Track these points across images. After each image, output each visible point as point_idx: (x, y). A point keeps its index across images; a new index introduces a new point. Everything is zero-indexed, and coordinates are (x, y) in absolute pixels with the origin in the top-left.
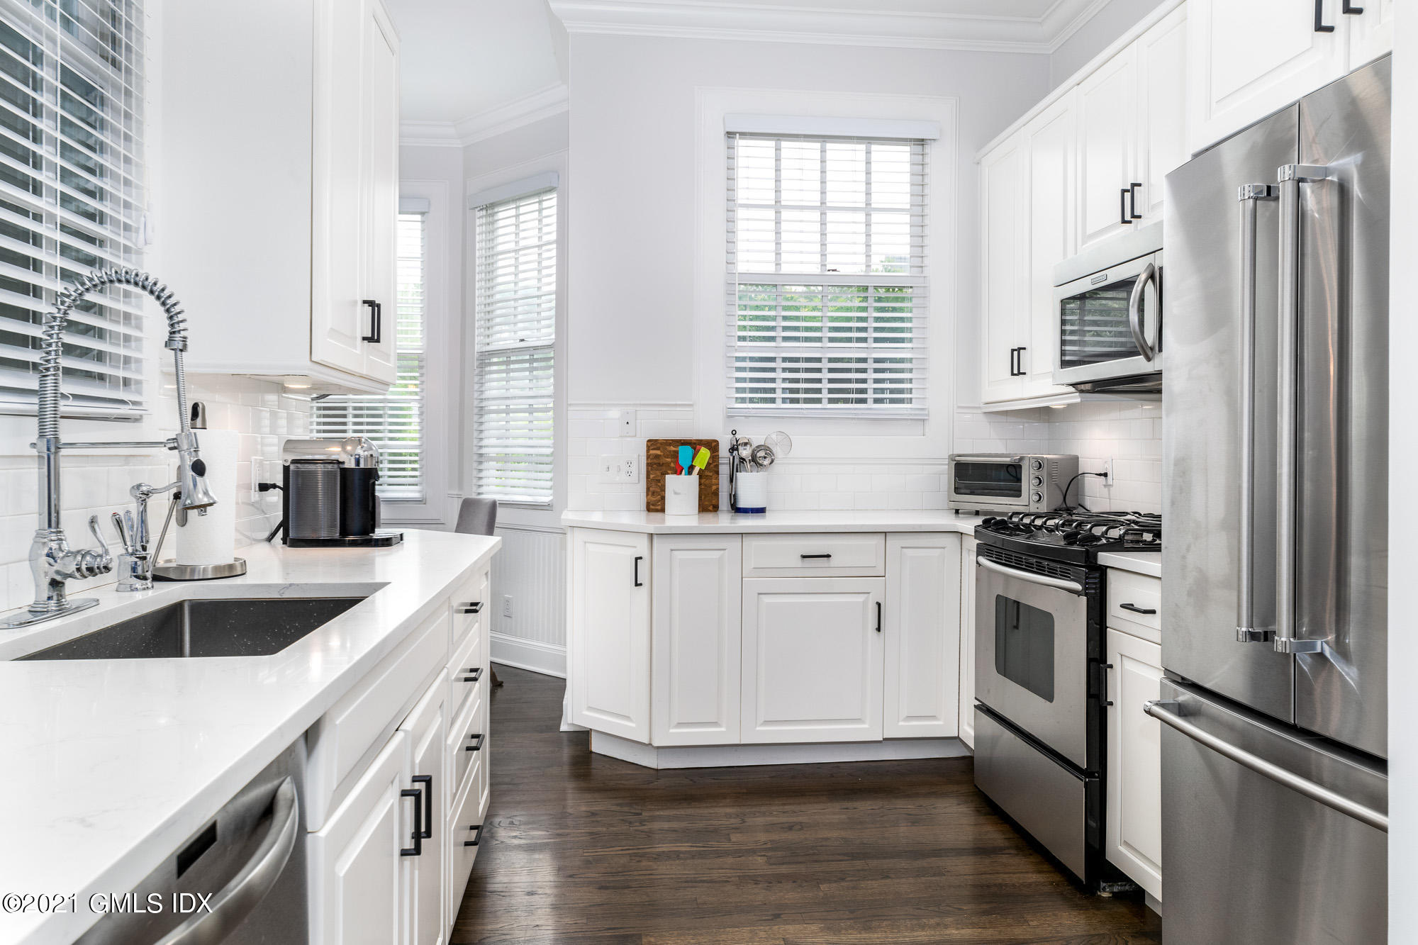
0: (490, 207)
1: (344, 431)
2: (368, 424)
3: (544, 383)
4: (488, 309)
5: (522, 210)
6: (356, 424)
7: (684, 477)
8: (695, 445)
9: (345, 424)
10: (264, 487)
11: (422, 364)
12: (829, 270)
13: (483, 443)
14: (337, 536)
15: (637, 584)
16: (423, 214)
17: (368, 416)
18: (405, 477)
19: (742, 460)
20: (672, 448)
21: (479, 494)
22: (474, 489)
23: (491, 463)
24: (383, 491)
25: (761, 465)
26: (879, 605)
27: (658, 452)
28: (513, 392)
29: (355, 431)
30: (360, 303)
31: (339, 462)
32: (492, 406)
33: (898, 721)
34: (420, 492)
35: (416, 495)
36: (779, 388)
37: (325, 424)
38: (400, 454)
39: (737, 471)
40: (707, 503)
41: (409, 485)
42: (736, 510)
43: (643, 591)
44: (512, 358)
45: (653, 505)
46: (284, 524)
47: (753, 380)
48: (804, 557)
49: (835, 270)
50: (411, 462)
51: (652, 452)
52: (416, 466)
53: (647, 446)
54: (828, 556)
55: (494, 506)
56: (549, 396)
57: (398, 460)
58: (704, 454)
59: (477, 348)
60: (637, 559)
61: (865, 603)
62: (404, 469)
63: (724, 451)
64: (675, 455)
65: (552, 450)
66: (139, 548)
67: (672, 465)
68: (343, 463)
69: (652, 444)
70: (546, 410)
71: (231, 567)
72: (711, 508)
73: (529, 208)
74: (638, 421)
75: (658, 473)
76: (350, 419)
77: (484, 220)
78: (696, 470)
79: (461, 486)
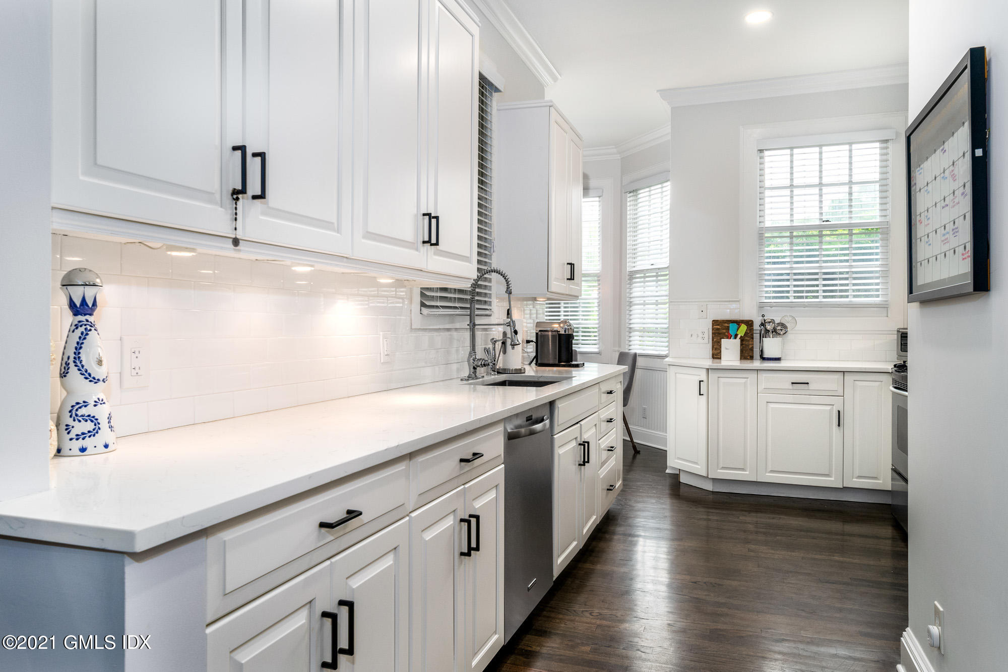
0: (635, 191)
1: (559, 316)
2: (571, 311)
3: (664, 288)
4: (634, 247)
5: (652, 192)
6: (565, 312)
7: (732, 340)
8: (738, 323)
9: (559, 312)
10: (528, 342)
11: (599, 278)
12: (824, 221)
13: (632, 322)
14: (557, 362)
15: (700, 394)
16: (599, 197)
17: (571, 307)
18: (590, 340)
19: (767, 331)
20: (726, 325)
21: (630, 350)
22: (627, 347)
23: (636, 333)
24: (579, 348)
25: (779, 334)
26: (839, 412)
27: (719, 327)
28: (647, 294)
29: (565, 316)
30: (566, 264)
31: (558, 331)
32: (636, 301)
33: (853, 478)
34: (598, 348)
35: (596, 350)
36: (792, 291)
37: (549, 312)
38: (588, 328)
39: (763, 337)
40: (746, 355)
41: (592, 344)
42: (763, 358)
43: (704, 398)
44: (647, 275)
45: (716, 355)
46: (536, 357)
47: (774, 286)
48: (792, 383)
49: (828, 221)
50: (593, 332)
51: (715, 327)
52: (596, 334)
53: (712, 324)
54: (808, 383)
55: (635, 355)
56: (666, 296)
57: (586, 331)
58: (744, 328)
59: (628, 269)
60: (700, 381)
61: (831, 411)
62: (590, 336)
63: (756, 327)
64: (728, 328)
65: (668, 325)
66: (493, 360)
67: (726, 334)
68: (559, 331)
69: (715, 322)
70: (665, 303)
71: (520, 370)
72: (749, 358)
73: (656, 189)
74: (708, 310)
75: (719, 338)
76: (562, 309)
77: (632, 198)
78: (739, 336)
79: (620, 346)
